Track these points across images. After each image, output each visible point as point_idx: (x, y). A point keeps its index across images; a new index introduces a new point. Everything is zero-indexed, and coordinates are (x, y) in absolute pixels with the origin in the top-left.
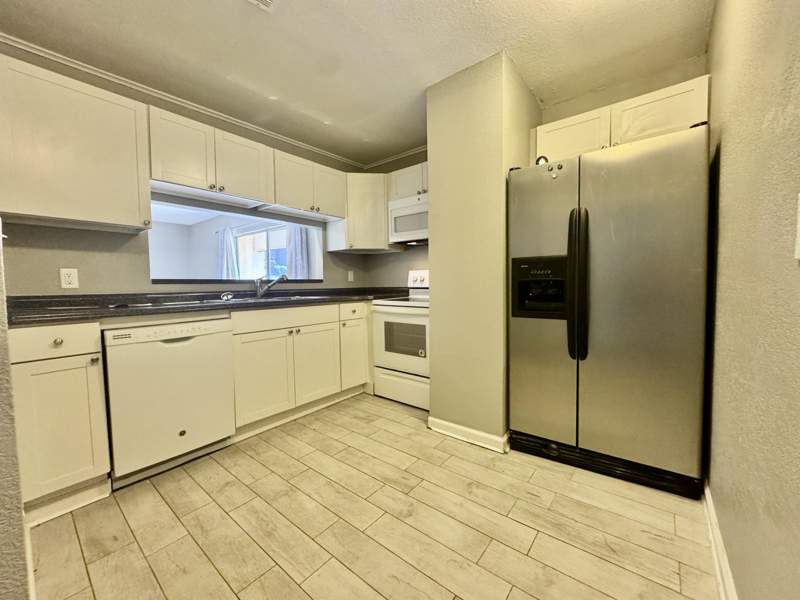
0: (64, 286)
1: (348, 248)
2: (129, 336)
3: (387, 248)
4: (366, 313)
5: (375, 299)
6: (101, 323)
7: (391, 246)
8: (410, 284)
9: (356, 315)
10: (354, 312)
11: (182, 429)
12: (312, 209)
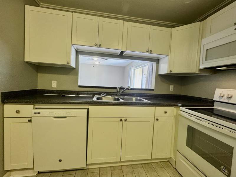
0: (53, 87)
1: (169, 72)
2: (39, 113)
3: (197, 72)
4: (175, 114)
5: (182, 106)
6: (34, 105)
7: (201, 70)
8: (215, 99)
9: (167, 115)
10: (166, 112)
11: (61, 159)
12: (147, 51)
